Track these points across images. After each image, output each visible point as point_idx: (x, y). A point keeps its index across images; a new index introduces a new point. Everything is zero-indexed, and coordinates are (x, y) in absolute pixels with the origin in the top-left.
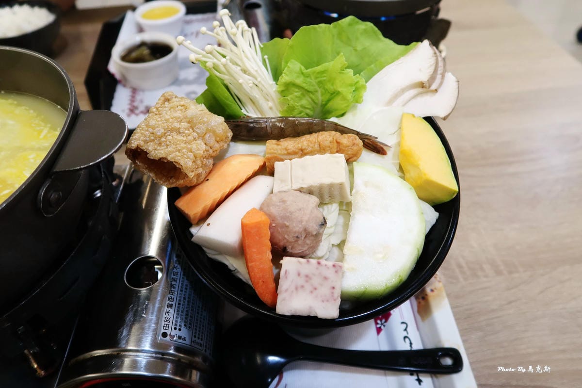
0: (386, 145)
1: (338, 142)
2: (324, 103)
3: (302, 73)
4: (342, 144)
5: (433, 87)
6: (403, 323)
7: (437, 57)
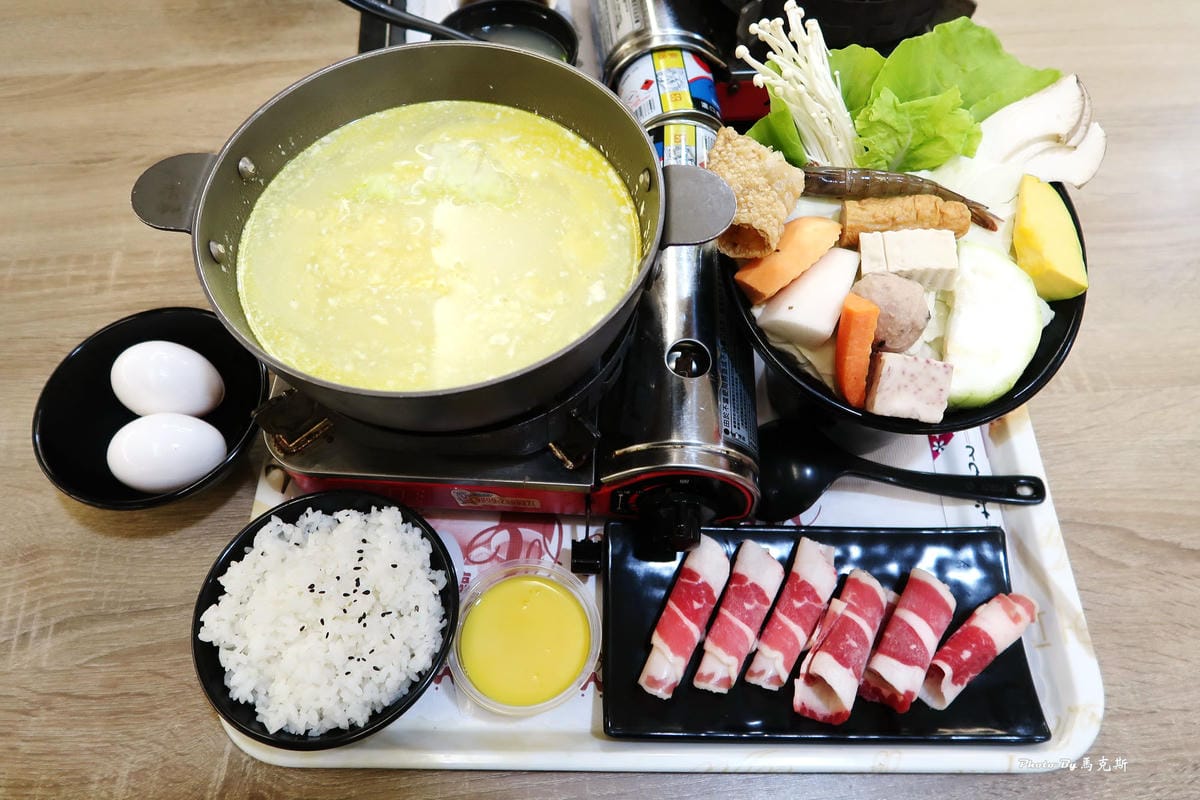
0: (998, 218)
1: (941, 213)
2: (912, 147)
3: (895, 107)
4: (947, 215)
5: (1072, 143)
6: (968, 447)
7: (1084, 100)
